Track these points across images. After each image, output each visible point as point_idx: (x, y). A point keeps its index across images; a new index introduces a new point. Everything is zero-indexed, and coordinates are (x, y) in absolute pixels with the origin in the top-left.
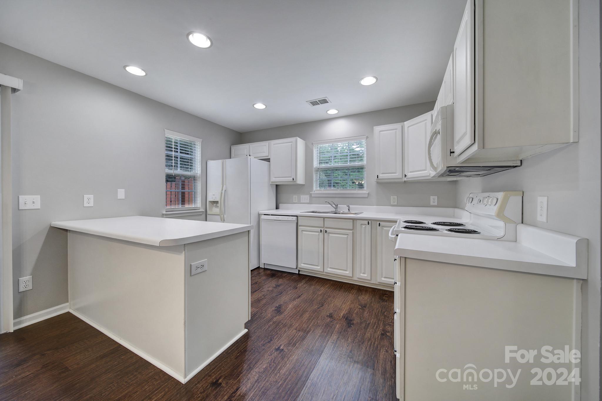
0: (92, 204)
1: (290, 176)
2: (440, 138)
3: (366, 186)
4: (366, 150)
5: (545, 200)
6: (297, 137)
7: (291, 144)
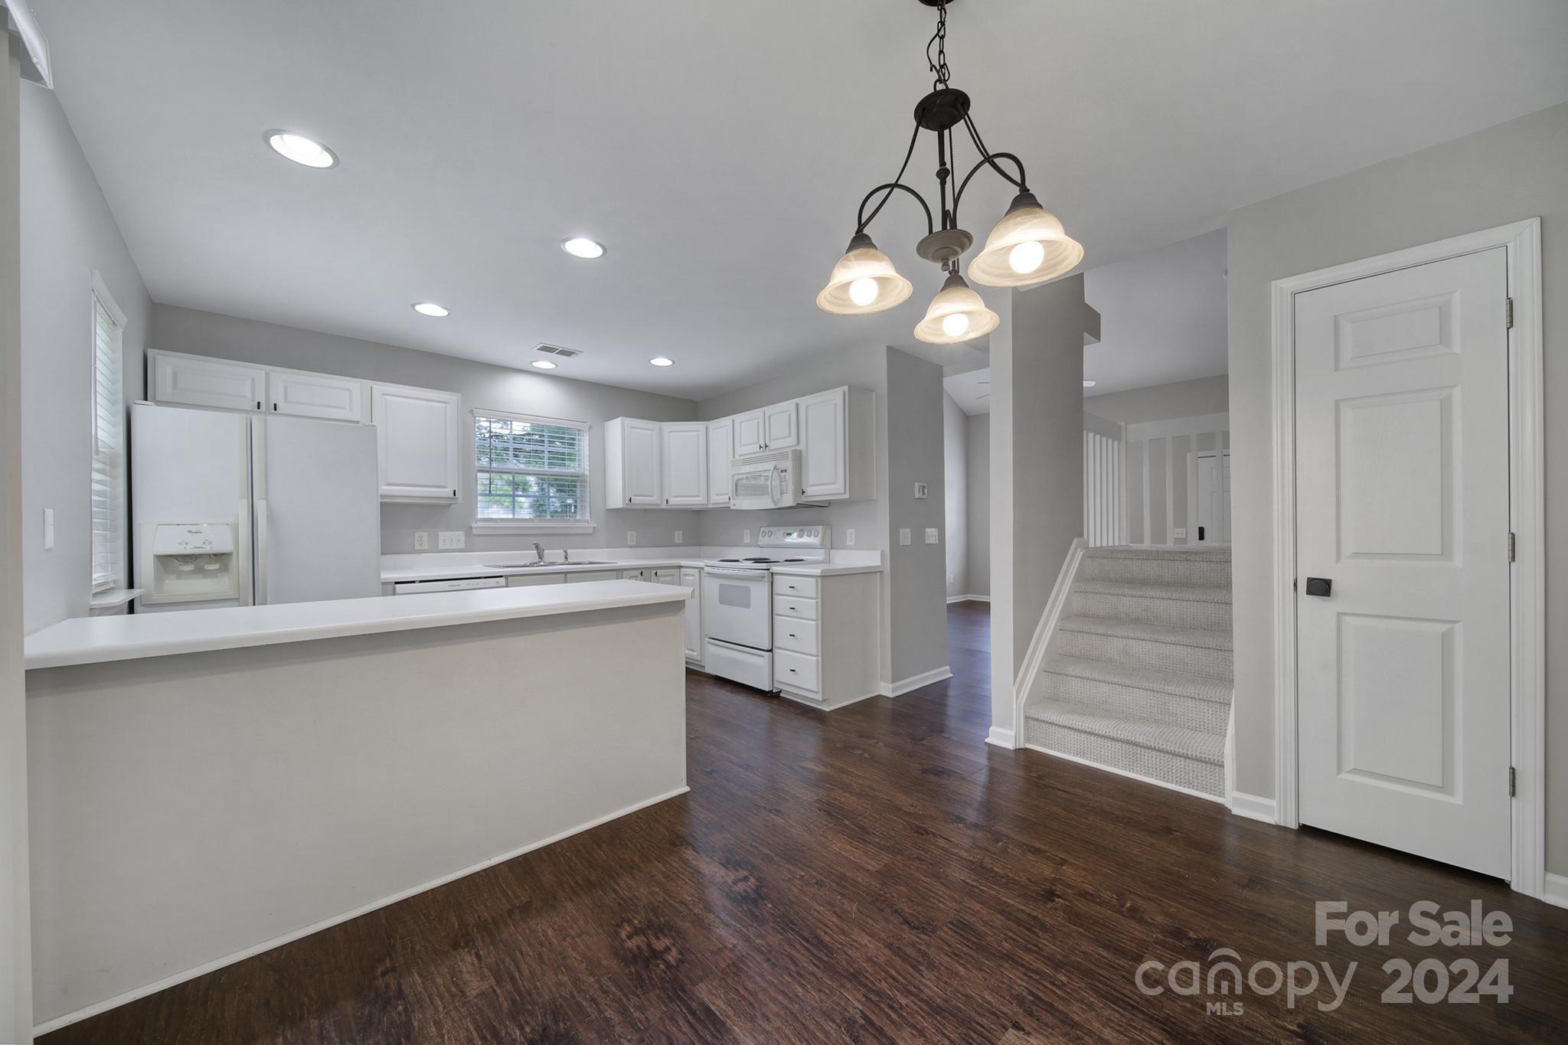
1: (443, 484)
2: (789, 476)
3: (589, 514)
4: (588, 448)
5: (853, 531)
6: (460, 395)
7: (444, 405)
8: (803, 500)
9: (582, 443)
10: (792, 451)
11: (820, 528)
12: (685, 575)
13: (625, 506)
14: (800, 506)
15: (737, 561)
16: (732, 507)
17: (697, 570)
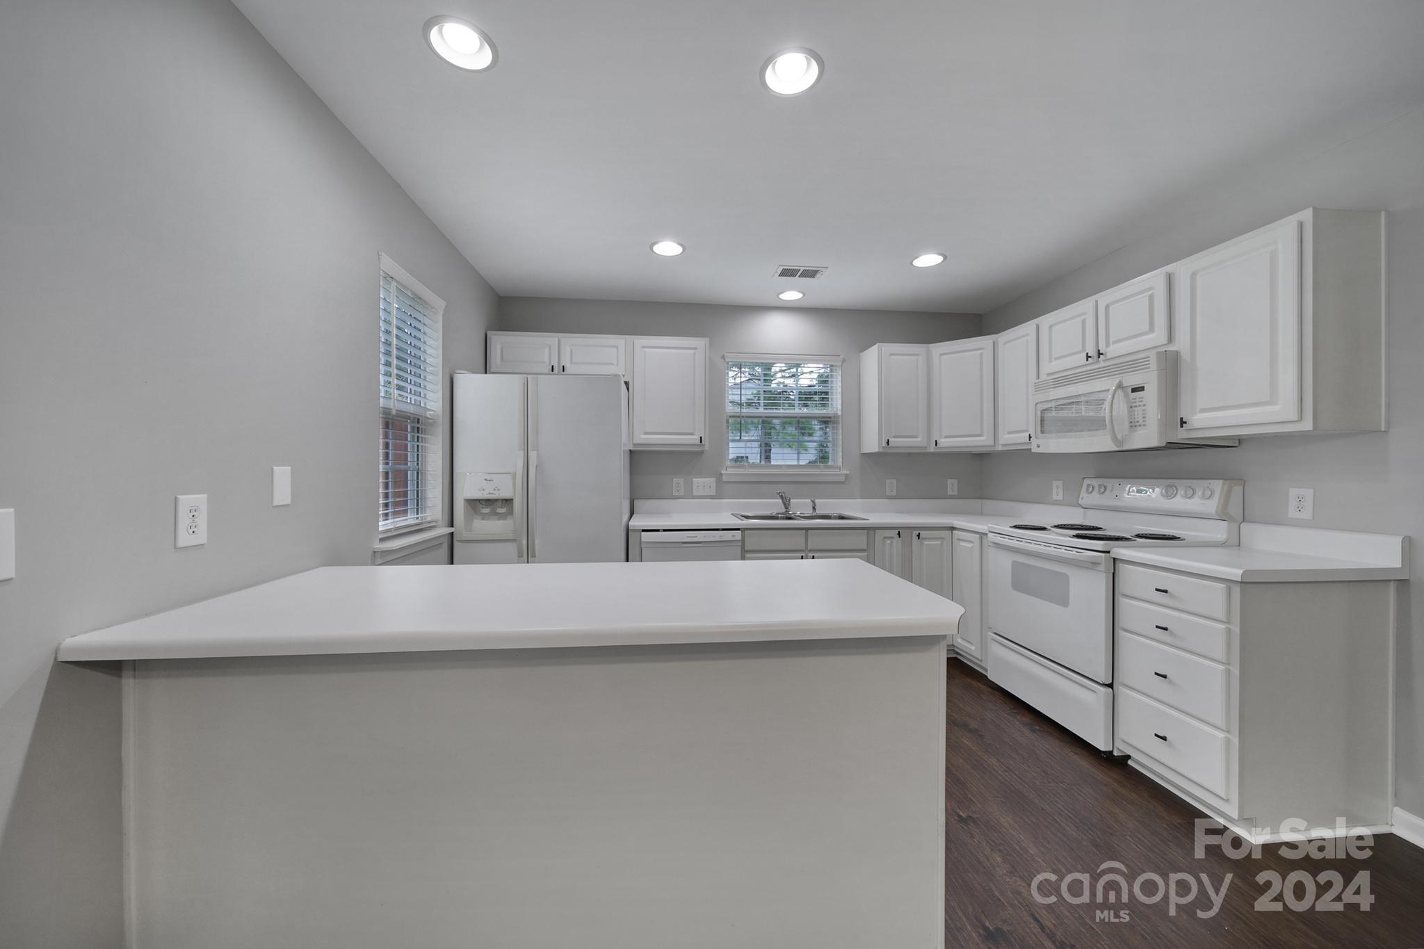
0: (202, 537)
1: (691, 431)
2: (1151, 396)
3: (841, 460)
4: (840, 384)
5: (1308, 493)
6: (708, 339)
7: (693, 351)
8: (1181, 435)
9: (834, 380)
10: (1159, 353)
11: (1218, 486)
12: (959, 539)
13: (881, 450)
14: (1171, 446)
15: (1044, 529)
16: (1035, 449)
17: (978, 536)
